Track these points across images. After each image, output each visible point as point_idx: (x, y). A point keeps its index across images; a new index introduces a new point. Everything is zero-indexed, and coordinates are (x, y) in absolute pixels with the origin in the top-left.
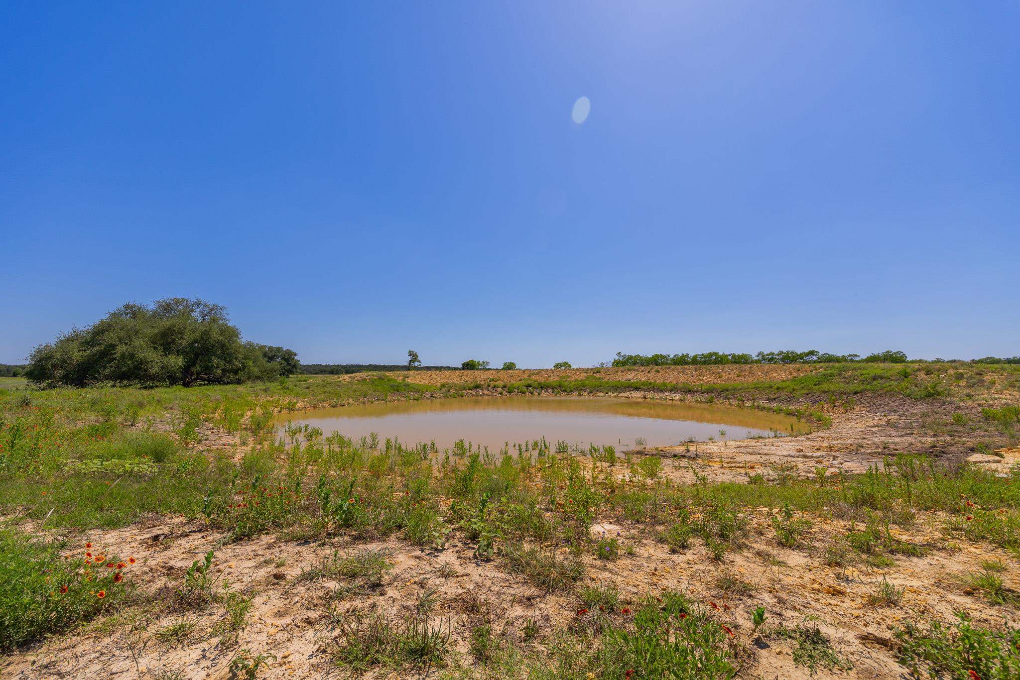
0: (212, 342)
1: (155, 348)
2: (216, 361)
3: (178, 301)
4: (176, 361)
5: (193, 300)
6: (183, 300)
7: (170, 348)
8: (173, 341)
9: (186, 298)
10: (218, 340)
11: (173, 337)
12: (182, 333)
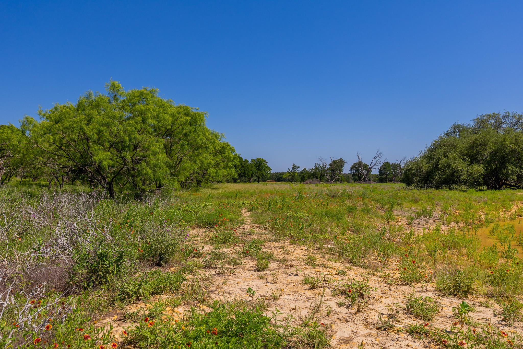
0: (507, 151)
1: (464, 159)
2: (510, 168)
3: (490, 117)
4: (479, 169)
5: (502, 113)
6: (495, 115)
7: (476, 158)
8: (478, 153)
9: (497, 112)
10: (512, 148)
11: (478, 149)
12: (485, 145)
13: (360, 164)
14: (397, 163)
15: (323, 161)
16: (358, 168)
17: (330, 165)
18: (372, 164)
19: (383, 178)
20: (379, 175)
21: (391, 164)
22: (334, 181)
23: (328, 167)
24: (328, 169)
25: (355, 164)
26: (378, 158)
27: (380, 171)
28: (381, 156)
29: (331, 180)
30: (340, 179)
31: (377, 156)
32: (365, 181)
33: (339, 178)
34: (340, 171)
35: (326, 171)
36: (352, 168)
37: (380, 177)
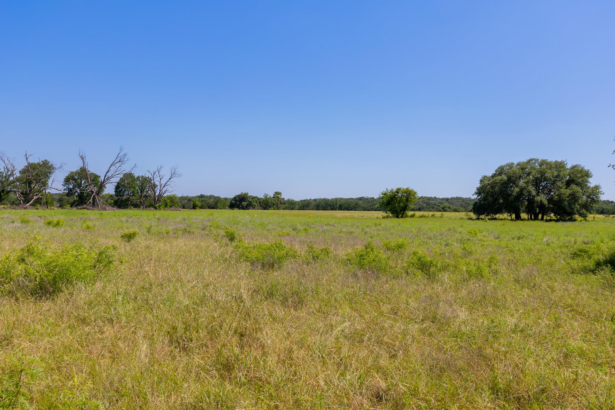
13: (83, 173)
14: (148, 175)
15: (7, 162)
16: (79, 181)
17: (23, 172)
18: (109, 174)
19: (122, 201)
20: (116, 195)
21: (136, 177)
22: (31, 205)
23: (17, 174)
24: (18, 179)
25: (72, 173)
26: (118, 164)
27: (117, 187)
28: (126, 159)
29: (26, 201)
30: (44, 200)
31: (118, 160)
32: (94, 204)
33: (41, 199)
34: (45, 184)
35: (13, 182)
36: (67, 180)
37: (116, 198)
